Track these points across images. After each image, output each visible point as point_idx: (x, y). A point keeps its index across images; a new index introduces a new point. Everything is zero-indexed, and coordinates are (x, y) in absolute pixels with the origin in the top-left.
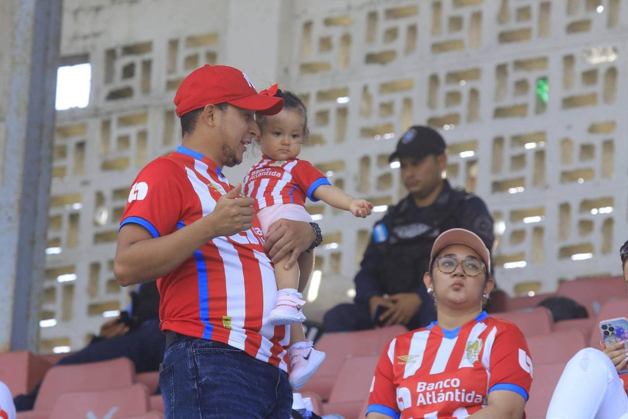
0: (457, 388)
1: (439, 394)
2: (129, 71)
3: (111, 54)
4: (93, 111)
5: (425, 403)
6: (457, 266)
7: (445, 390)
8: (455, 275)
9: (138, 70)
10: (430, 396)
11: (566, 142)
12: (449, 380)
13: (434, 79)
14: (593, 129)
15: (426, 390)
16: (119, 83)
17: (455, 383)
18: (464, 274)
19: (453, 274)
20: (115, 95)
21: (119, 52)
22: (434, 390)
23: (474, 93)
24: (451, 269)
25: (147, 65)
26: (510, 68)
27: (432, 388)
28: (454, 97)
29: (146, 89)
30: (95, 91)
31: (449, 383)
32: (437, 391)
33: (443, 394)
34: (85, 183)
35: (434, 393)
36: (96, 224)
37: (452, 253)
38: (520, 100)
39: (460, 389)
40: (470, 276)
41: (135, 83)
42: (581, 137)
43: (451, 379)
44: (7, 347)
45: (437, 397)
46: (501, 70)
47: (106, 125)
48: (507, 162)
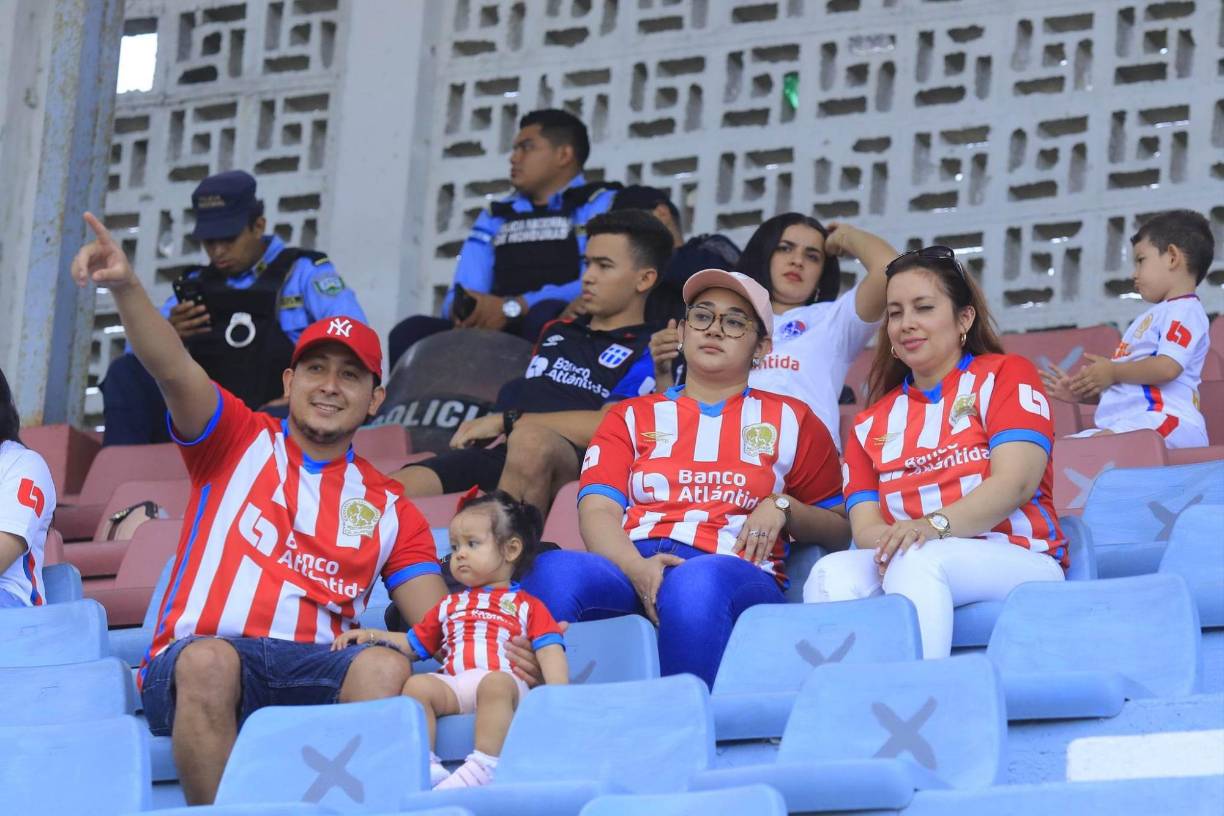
0: (741, 487)
1: (714, 492)
2: (212, 44)
3: (188, 19)
4: (159, 98)
5: (691, 500)
6: (713, 321)
7: (724, 488)
8: (709, 335)
9: (226, 44)
10: (701, 491)
11: (823, 164)
12: (731, 473)
13: (641, 70)
14: (861, 146)
15: (693, 481)
16: (197, 60)
17: (740, 480)
18: (722, 334)
19: (706, 332)
20: (191, 77)
21: (199, 17)
22: (707, 483)
23: (696, 91)
24: (704, 325)
25: (239, 36)
26: (747, 58)
27: (704, 481)
28: (669, 95)
29: (235, 70)
30: (162, 69)
31: (730, 478)
32: (712, 487)
33: (720, 493)
34: (146, 198)
35: (706, 488)
36: (160, 255)
37: (711, 301)
38: (759, 103)
39: (744, 489)
40: (729, 336)
41: (221, 60)
42: (842, 157)
43: (734, 473)
44: (40, 419)
45: (710, 494)
46: (735, 59)
47: (178, 117)
48: (739, 188)
